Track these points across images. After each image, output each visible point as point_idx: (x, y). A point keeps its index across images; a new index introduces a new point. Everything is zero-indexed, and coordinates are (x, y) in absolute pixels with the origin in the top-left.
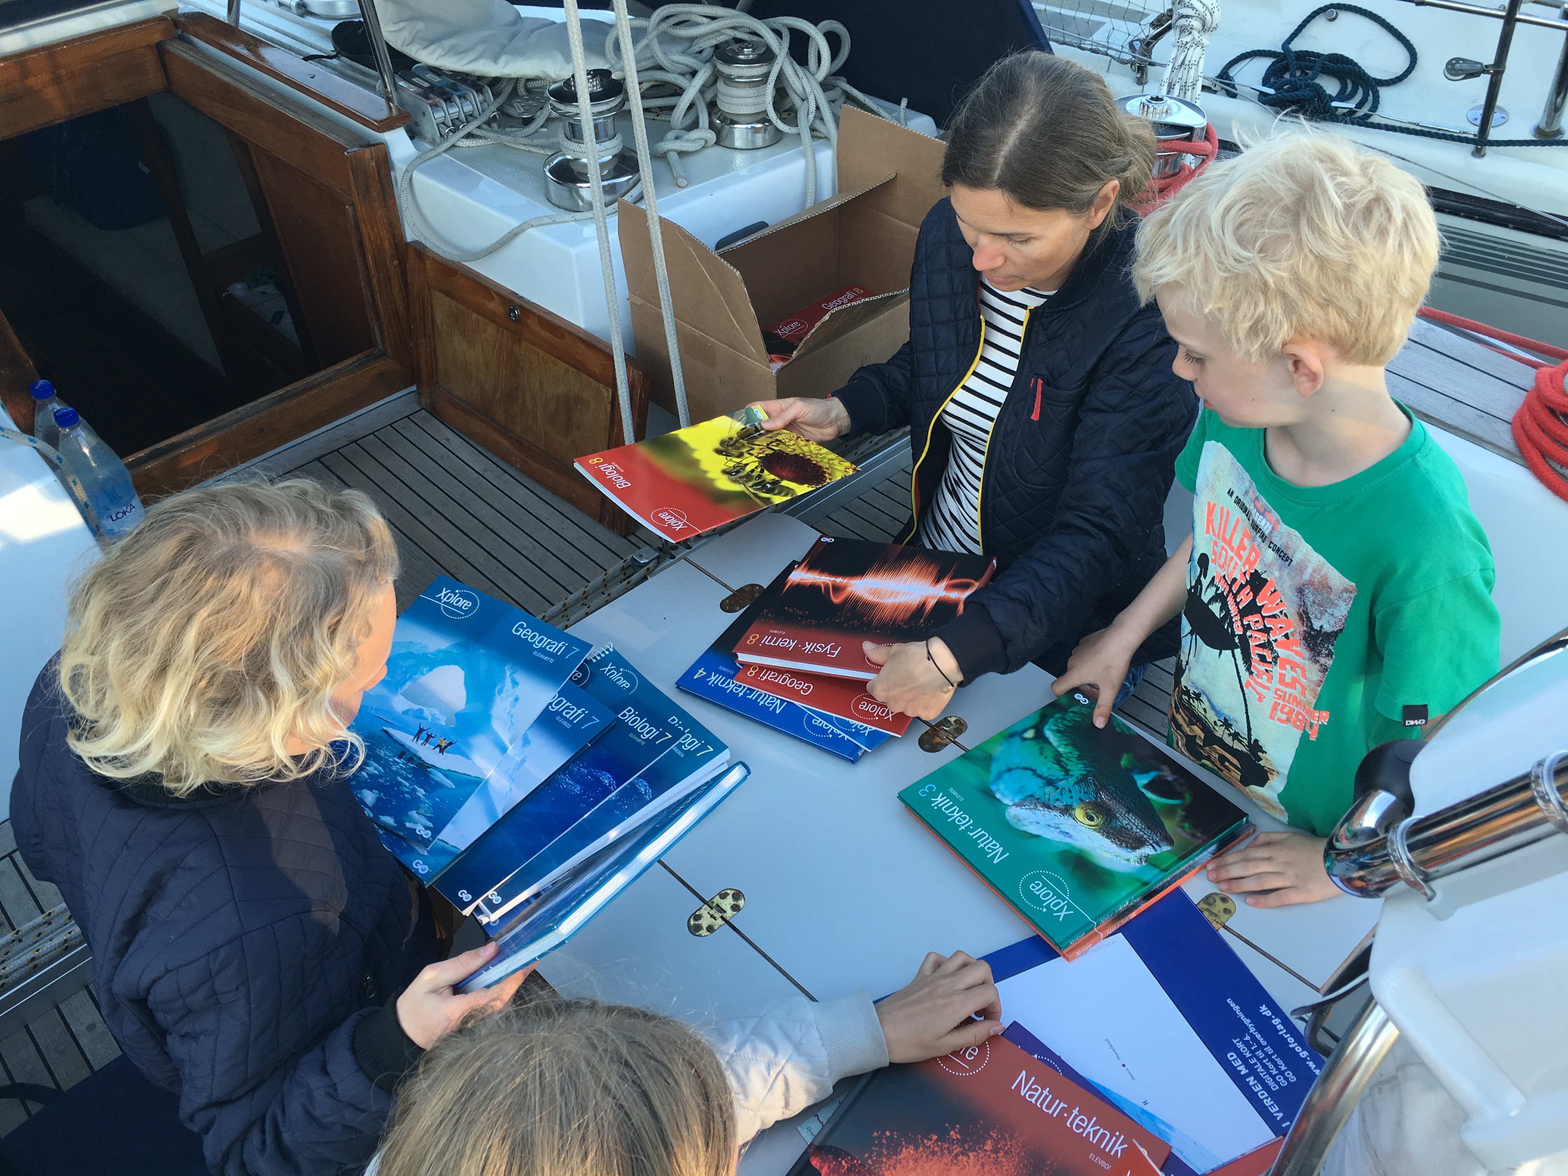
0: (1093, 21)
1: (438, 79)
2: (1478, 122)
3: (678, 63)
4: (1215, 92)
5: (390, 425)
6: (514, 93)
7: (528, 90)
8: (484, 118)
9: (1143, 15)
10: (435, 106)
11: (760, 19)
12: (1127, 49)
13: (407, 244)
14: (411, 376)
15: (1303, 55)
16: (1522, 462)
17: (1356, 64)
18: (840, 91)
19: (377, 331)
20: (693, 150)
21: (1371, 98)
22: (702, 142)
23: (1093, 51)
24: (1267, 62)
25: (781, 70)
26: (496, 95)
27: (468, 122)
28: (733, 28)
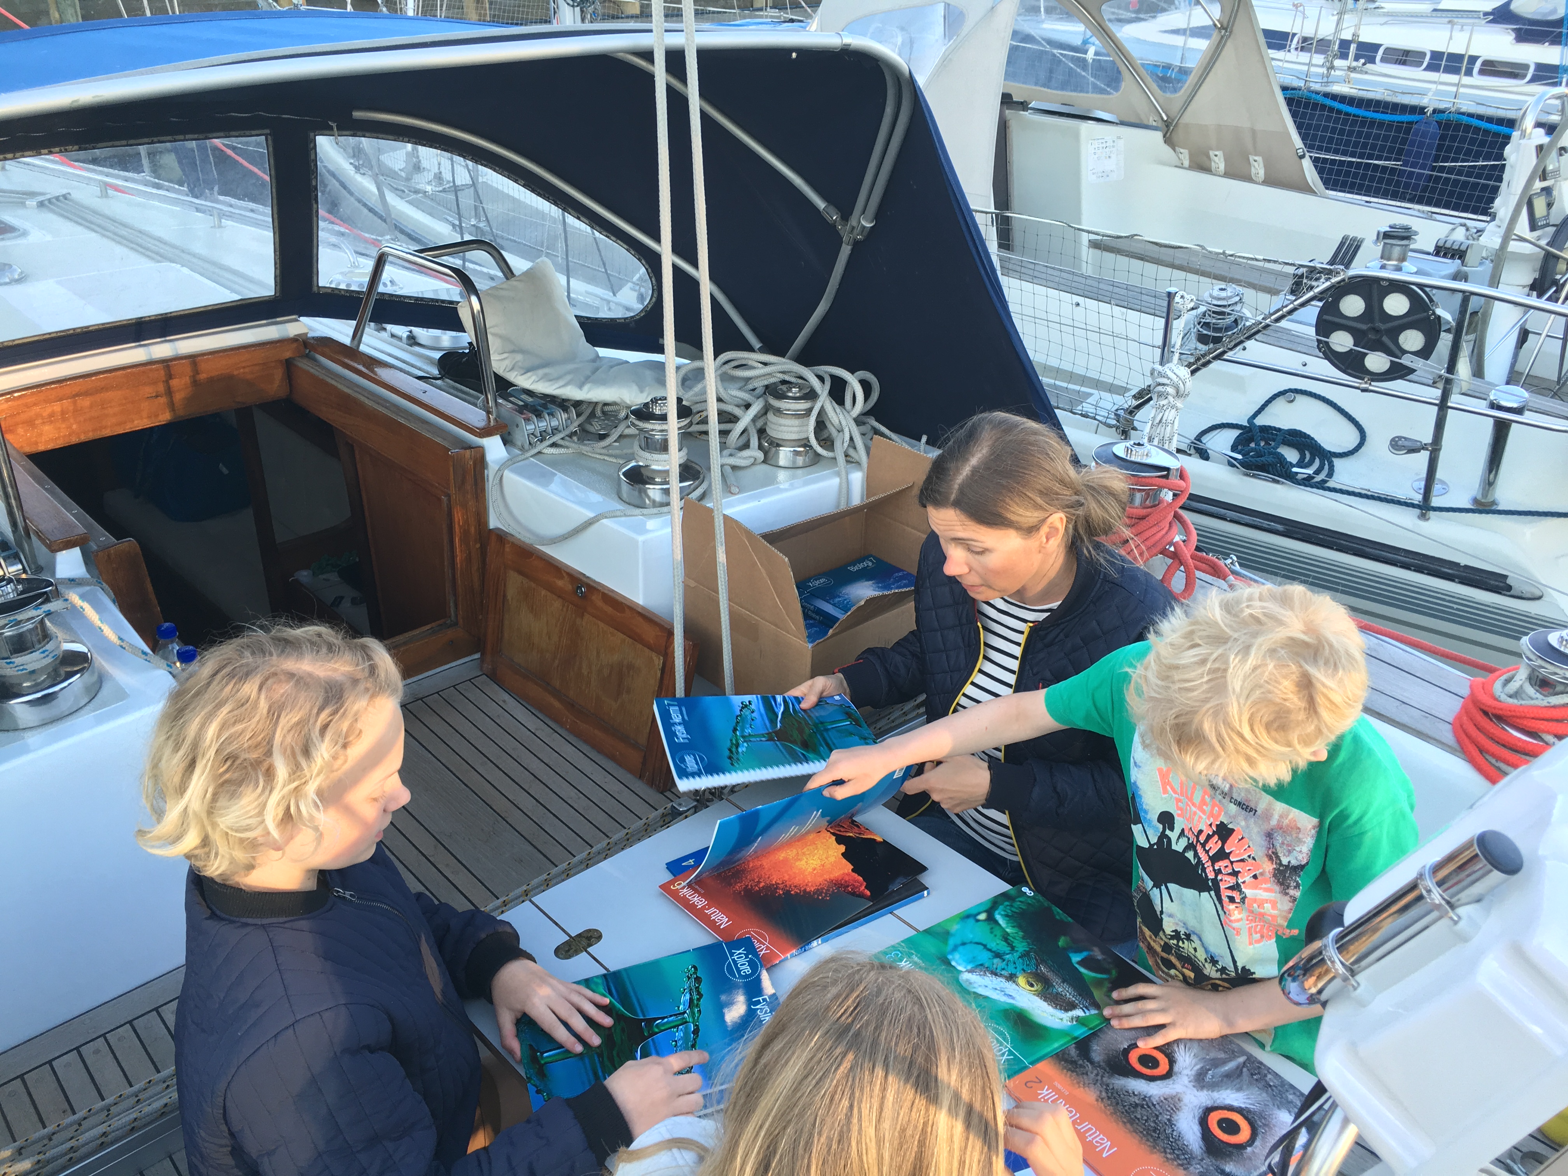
0: (1083, 392)
1: (531, 400)
2: (1422, 491)
3: (735, 397)
4: (1190, 455)
5: (454, 686)
6: (592, 415)
7: (604, 413)
8: (567, 432)
9: (1126, 390)
10: (527, 420)
11: (806, 366)
12: (1113, 416)
13: (490, 530)
14: (477, 644)
15: (1266, 430)
16: (1463, 756)
17: (1313, 439)
18: (870, 427)
19: (452, 604)
20: (743, 465)
21: (1326, 467)
22: (752, 460)
23: (1082, 415)
24: (1236, 433)
25: (822, 407)
26: (579, 415)
27: (554, 434)
28: (783, 372)
